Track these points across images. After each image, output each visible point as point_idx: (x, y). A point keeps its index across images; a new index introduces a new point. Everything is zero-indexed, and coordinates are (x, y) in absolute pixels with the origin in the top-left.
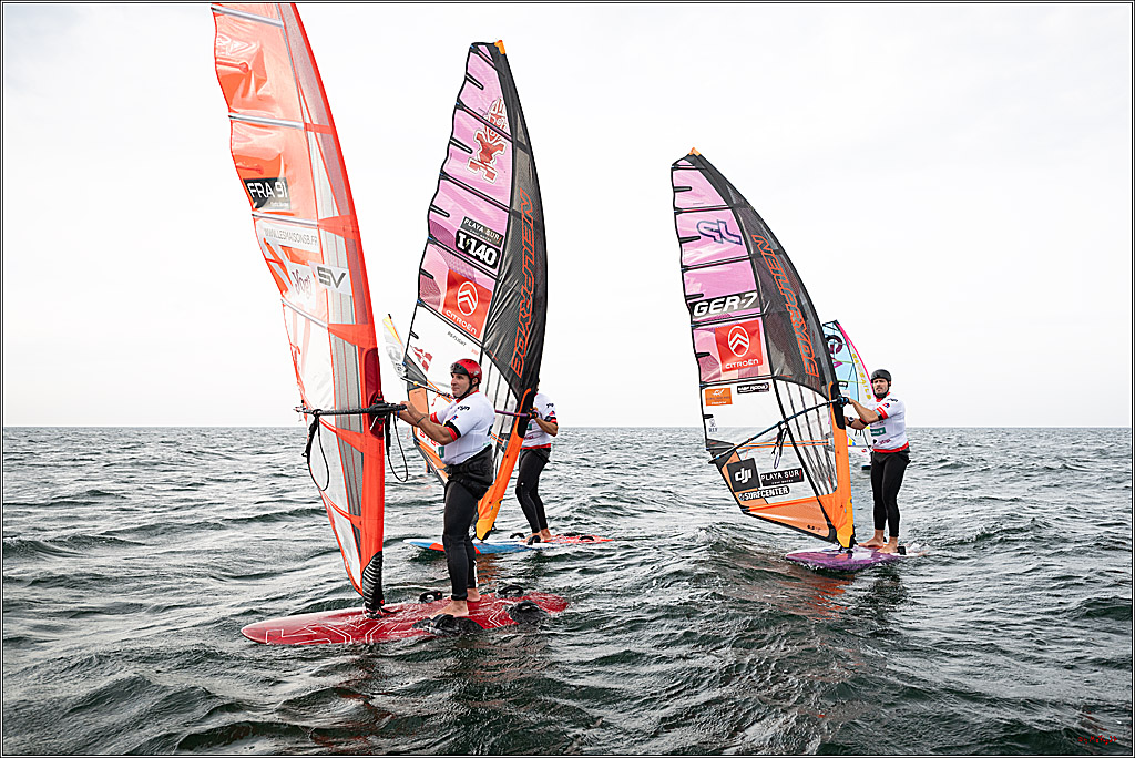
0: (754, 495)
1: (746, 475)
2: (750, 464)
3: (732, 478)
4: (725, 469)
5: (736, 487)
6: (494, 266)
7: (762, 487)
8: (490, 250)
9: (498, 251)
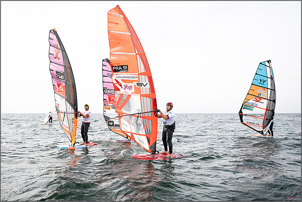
0: (113, 127)
1: (111, 124)
2: (113, 122)
3: (109, 124)
4: (107, 122)
5: (109, 125)
6: (64, 80)
7: (114, 126)
8: (63, 76)
9: (64, 76)
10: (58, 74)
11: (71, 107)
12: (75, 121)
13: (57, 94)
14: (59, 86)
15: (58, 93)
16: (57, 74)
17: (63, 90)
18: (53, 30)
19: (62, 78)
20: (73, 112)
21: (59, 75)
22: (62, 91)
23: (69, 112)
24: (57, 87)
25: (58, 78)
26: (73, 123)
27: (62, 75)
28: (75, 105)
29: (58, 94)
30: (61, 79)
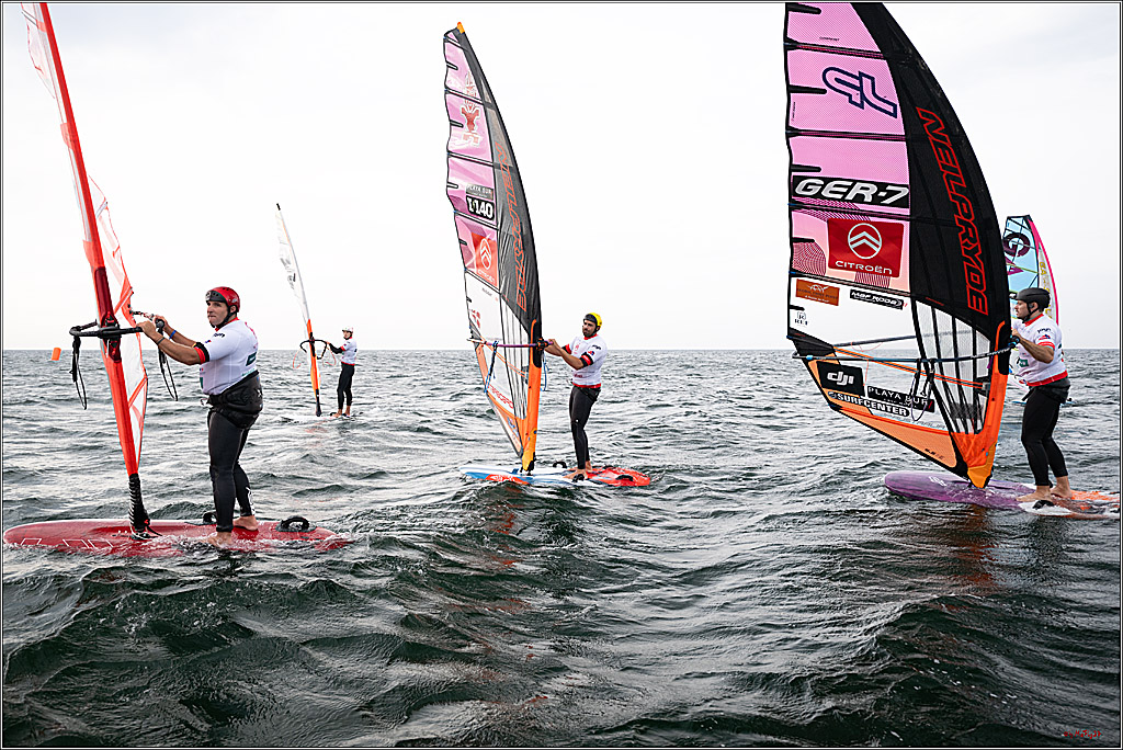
6: (492, 218)
10: (473, 199)
11: (517, 321)
12: (533, 375)
13: (472, 274)
14: (476, 245)
15: (475, 270)
16: (470, 200)
17: (490, 258)
18: (455, 31)
19: (485, 213)
20: (526, 343)
21: (477, 202)
22: (487, 264)
23: (512, 344)
24: (472, 248)
25: (474, 213)
26: (526, 386)
27: (486, 202)
28: (531, 315)
29: (477, 276)
30: (482, 215)
